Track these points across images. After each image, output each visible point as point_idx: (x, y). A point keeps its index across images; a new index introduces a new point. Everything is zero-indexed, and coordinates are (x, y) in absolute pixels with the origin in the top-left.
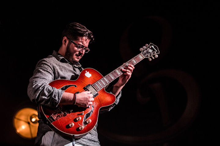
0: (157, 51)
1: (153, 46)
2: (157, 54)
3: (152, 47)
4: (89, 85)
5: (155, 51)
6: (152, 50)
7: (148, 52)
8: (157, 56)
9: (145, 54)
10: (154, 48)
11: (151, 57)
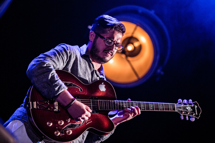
0: (197, 114)
1: (196, 107)
2: (195, 118)
3: (194, 106)
5: (195, 113)
6: (192, 110)
7: (185, 108)
8: (193, 120)
9: (180, 108)
10: (196, 109)
11: (185, 116)
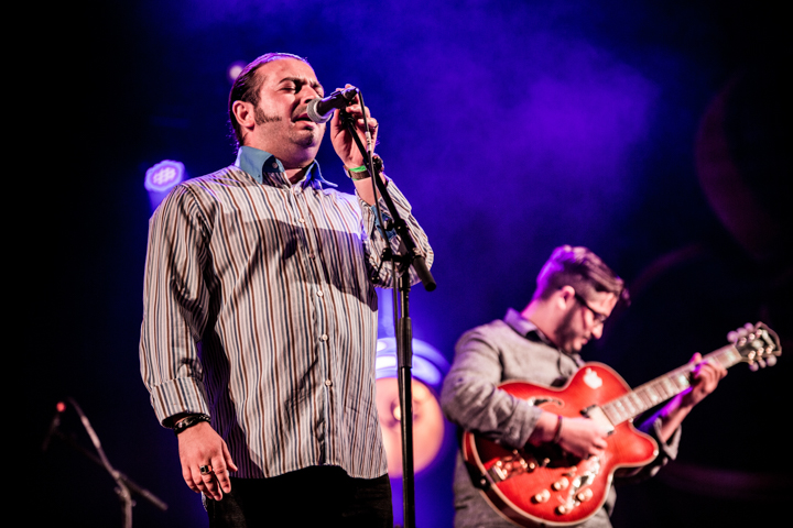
4: (594, 406)
7: (749, 347)
